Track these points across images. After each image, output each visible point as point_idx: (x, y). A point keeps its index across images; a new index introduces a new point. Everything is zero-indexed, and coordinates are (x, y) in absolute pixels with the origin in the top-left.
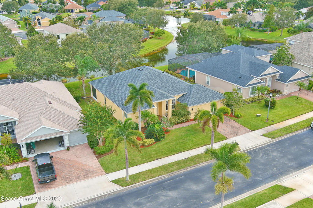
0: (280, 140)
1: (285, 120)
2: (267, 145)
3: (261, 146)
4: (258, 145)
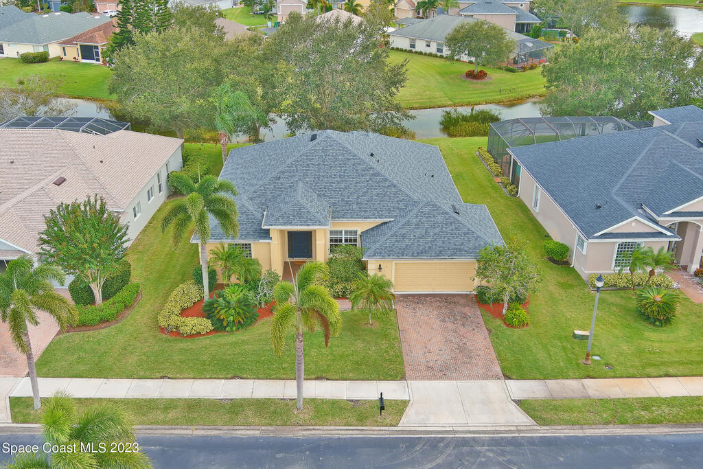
0: (558, 438)
1: (654, 374)
2: (493, 439)
3: (473, 435)
4: (467, 429)
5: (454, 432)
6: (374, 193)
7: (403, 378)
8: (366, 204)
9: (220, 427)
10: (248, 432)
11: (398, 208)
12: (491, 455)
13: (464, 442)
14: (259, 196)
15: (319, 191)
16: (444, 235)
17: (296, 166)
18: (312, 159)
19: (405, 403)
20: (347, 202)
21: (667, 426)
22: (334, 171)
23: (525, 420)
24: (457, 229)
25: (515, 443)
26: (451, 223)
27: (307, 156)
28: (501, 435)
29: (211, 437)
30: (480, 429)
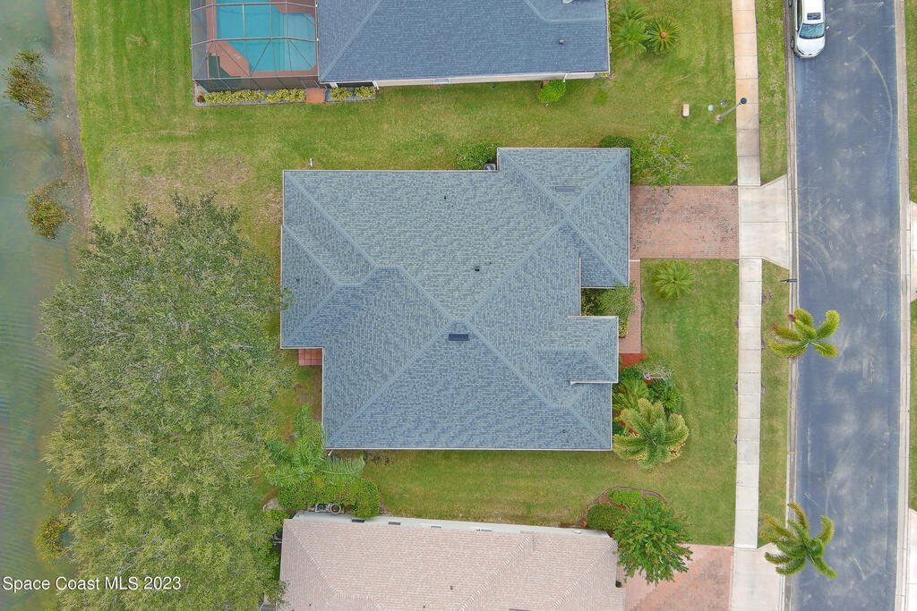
3: (797, 221)
4: (791, 223)
5: (794, 232)
6: (548, 271)
7: (737, 261)
8: (562, 280)
9: (789, 391)
10: (794, 372)
11: (566, 248)
12: (816, 212)
13: (804, 228)
14: (551, 391)
15: (546, 329)
16: (605, 208)
17: (514, 355)
18: (504, 337)
19: (765, 263)
20: (558, 300)
21: (787, 86)
22: (520, 314)
23: (782, 182)
24: (599, 194)
25: (804, 195)
26: (593, 198)
27: (500, 344)
28: (797, 202)
29: (798, 395)
30: (790, 214)
